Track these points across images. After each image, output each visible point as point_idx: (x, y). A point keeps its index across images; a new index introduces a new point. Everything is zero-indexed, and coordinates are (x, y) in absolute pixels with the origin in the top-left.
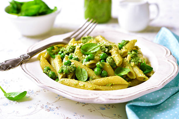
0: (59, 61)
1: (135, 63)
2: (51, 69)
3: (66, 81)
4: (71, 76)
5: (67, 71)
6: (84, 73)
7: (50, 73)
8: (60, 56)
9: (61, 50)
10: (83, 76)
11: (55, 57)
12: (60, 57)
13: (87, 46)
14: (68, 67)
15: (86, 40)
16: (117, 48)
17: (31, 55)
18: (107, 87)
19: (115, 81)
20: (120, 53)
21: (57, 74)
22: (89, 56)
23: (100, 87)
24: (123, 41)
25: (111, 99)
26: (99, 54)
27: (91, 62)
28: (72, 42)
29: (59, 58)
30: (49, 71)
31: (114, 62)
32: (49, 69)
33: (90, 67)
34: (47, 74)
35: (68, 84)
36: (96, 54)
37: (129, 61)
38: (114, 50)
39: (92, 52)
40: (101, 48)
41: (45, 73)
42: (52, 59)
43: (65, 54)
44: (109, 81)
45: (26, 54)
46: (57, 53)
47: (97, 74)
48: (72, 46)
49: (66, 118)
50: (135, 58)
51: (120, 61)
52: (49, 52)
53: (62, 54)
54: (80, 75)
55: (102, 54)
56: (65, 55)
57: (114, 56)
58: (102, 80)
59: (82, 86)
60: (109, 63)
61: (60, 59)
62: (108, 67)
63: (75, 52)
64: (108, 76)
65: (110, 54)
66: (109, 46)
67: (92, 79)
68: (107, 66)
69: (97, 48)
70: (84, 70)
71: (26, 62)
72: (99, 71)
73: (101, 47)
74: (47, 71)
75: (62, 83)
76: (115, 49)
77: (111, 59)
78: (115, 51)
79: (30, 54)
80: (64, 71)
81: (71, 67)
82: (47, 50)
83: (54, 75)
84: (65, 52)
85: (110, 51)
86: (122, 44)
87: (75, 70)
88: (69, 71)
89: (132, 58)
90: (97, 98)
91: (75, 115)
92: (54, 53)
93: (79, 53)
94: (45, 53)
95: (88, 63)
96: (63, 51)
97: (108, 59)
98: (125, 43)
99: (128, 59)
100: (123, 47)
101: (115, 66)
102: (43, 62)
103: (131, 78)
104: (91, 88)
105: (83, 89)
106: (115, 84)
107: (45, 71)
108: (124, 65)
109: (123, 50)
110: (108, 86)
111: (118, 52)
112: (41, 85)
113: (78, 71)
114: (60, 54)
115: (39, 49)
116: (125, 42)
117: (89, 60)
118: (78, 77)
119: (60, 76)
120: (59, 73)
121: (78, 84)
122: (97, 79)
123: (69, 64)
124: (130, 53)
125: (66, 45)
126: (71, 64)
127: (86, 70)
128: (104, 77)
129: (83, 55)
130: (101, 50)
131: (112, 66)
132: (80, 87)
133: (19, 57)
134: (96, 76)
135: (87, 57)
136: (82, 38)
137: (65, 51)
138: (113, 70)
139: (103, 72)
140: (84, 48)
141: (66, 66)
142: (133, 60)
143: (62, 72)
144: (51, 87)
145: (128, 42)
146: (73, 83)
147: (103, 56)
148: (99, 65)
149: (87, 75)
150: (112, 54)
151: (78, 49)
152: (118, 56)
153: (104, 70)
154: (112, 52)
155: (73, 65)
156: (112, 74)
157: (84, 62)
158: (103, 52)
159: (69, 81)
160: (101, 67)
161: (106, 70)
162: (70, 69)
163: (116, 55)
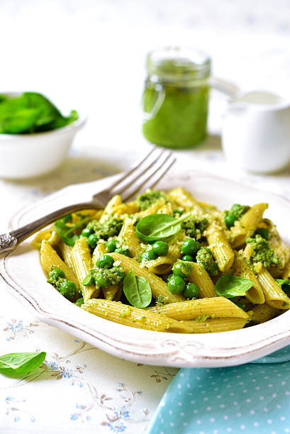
0: (84, 255)
1: (263, 263)
2: (66, 274)
3: (100, 305)
4: (114, 294)
5: (104, 281)
6: (144, 287)
7: (64, 285)
8: (87, 240)
9: (90, 225)
10: (140, 295)
11: (74, 244)
12: (85, 244)
13: (152, 220)
14: (106, 271)
15: (147, 202)
16: (220, 225)
17: (18, 238)
18: (198, 324)
19: (215, 309)
20: (228, 237)
21: (79, 285)
22: (156, 246)
23: (181, 324)
24: (235, 205)
25: (206, 357)
26: (179, 241)
27: (161, 260)
28: (113, 206)
29: (83, 246)
30: (61, 279)
31: (215, 260)
32: (61, 275)
33: (157, 272)
34: (56, 287)
35: (106, 314)
36: (173, 242)
37: (248, 259)
38: (214, 230)
39: (162, 236)
40: (185, 227)
41: (52, 284)
42: (66, 248)
43: (98, 237)
44: (202, 310)
45: (8, 235)
46: (79, 232)
47: (174, 292)
48: (115, 221)
49: (99, 397)
50: (264, 252)
51: (228, 259)
52: (60, 230)
53: (92, 237)
54: (133, 292)
55: (186, 242)
56: (98, 240)
57: (214, 245)
58: (185, 306)
59: (137, 320)
60: (202, 265)
61: (87, 249)
62: (201, 273)
63: (122, 233)
64: (199, 297)
65: (204, 241)
66: (203, 221)
67: (163, 303)
68: (198, 271)
69: (174, 225)
70: (142, 280)
71: (8, 254)
72: (180, 284)
73: (185, 223)
74: (57, 279)
75: (93, 311)
76: (216, 228)
77: (208, 256)
78: (217, 234)
79: (15, 236)
80: (96, 282)
81: (114, 272)
82: (56, 225)
83: (74, 290)
84: (98, 234)
85: (205, 233)
86: (233, 213)
87: (122, 280)
88: (108, 281)
89: (257, 251)
90: (174, 354)
91: (122, 388)
92: (70, 231)
93: (131, 236)
94: (51, 232)
95: (153, 263)
96: (94, 229)
97: (201, 254)
98: (240, 212)
99: (246, 253)
100: (236, 223)
101: (216, 272)
102: (48, 257)
103: (254, 301)
104: (160, 325)
105: (142, 327)
106: (217, 317)
107: (51, 279)
108: (238, 270)
109: (236, 231)
110: (199, 321)
111: (223, 237)
112: (43, 316)
113: (130, 281)
114: (88, 235)
115: (37, 224)
116: (240, 210)
117: (155, 255)
118: (129, 296)
119: (87, 293)
120: (85, 285)
121: (130, 315)
122: (174, 305)
123: (108, 264)
124: (251, 240)
125: (99, 213)
126: (114, 265)
127: (148, 280)
128: (190, 299)
129: (142, 244)
130: (184, 231)
131: (208, 271)
132: (134, 322)
134: (173, 296)
135: (150, 247)
136: (139, 197)
137: (98, 230)
138: (211, 281)
139: (188, 287)
140: (144, 224)
141: (101, 270)
142: (258, 256)
143: (93, 282)
144: (67, 323)
145: (246, 209)
146: (119, 313)
147: (190, 245)
148: (180, 270)
149: (151, 293)
150: (210, 240)
151: (129, 226)
152: (223, 246)
153: (192, 283)
154: (208, 235)
155: (119, 267)
156: (210, 291)
157: (143, 260)
158: (188, 237)
159: (109, 307)
160: (185, 274)
161: (196, 283)
162: (110, 277)
163: (219, 243)
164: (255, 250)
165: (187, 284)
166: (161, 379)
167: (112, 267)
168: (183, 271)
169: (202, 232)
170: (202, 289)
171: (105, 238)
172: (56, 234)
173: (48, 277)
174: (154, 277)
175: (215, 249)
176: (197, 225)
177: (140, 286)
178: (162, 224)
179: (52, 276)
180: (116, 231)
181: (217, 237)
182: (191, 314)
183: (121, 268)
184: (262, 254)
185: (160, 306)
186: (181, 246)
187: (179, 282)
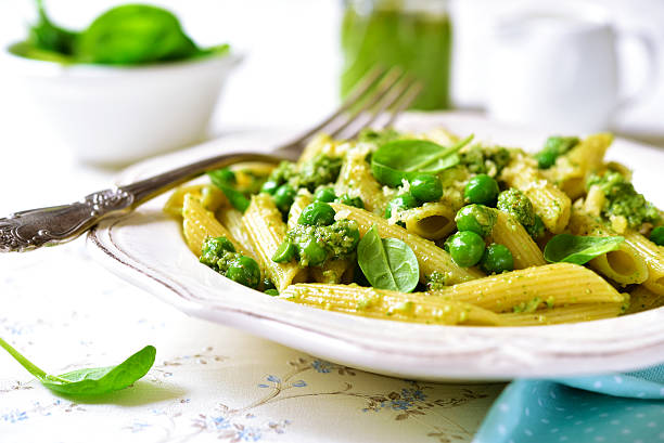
0: (271, 218)
1: (627, 218)
3: (316, 292)
4: (339, 275)
5: (317, 249)
6: (401, 258)
7: (235, 264)
8: (275, 198)
9: (276, 172)
10: (393, 273)
12: (272, 204)
13: (398, 152)
14: (322, 230)
17: (136, 196)
18: (521, 316)
19: (555, 285)
20: (552, 179)
22: (417, 182)
23: (492, 316)
25: (560, 355)
26: (462, 181)
27: (429, 209)
29: (267, 205)
30: (227, 254)
31: (535, 211)
32: (228, 247)
33: (423, 232)
34: (217, 270)
36: (447, 182)
37: (597, 212)
38: (522, 165)
40: (465, 162)
41: (211, 266)
43: (296, 187)
44: (529, 289)
45: (115, 191)
47: (462, 263)
48: (326, 158)
50: (626, 200)
51: (563, 207)
53: (282, 191)
54: (378, 270)
55: (472, 183)
56: (294, 193)
57: (529, 187)
58: (490, 285)
59: (395, 311)
60: (513, 214)
61: (275, 211)
62: (514, 227)
63: (345, 174)
64: (510, 269)
66: (499, 152)
67: (443, 284)
68: (508, 223)
69: (444, 158)
70: (396, 244)
71: (117, 222)
72: (477, 243)
73: (464, 155)
74: (220, 255)
75: (296, 299)
76: (527, 163)
78: (531, 171)
79: (131, 192)
80: (302, 253)
81: (337, 231)
83: (256, 273)
84: (293, 183)
85: (506, 173)
87: (354, 249)
88: (327, 249)
89: (611, 198)
93: (363, 177)
94: (200, 192)
95: (416, 214)
96: (286, 176)
97: (505, 198)
98: (562, 148)
99: (590, 205)
100: (561, 161)
101: (541, 230)
102: (198, 221)
104: (446, 314)
106: (559, 302)
107: (207, 256)
108: (582, 229)
109: (564, 169)
110: (523, 311)
113: (371, 249)
114: (273, 191)
116: (561, 144)
117: (417, 200)
118: (371, 275)
119: (283, 276)
120: (278, 262)
121: (379, 302)
122: (467, 284)
123: (324, 217)
124: (597, 178)
126: (336, 218)
127: (408, 244)
128: (499, 273)
129: (385, 188)
130: (464, 166)
131: (527, 228)
132: (390, 314)
133: (83, 201)
134: (462, 270)
137: (292, 175)
138: (534, 243)
139: (491, 250)
140: (386, 157)
141: (310, 229)
142: (615, 207)
143: (293, 256)
144: (249, 313)
145: (573, 144)
146: (354, 302)
147: (481, 185)
148: (472, 218)
149: (417, 266)
151: (357, 162)
152: (548, 187)
153: (498, 243)
154: (512, 178)
155: (346, 220)
156: (537, 261)
157: (394, 213)
158: (474, 175)
159: (332, 292)
160: (482, 226)
161: (505, 245)
162: (330, 240)
163: (538, 183)
164: (608, 197)
165: (488, 244)
166: (449, 438)
167: (333, 222)
170: (518, 258)
171: (311, 187)
172: (212, 192)
174: (419, 239)
175: (532, 194)
177: (392, 255)
178: (419, 158)
179: (209, 249)
180: (330, 176)
181: (533, 175)
182: (505, 298)
183: (351, 222)
184: (623, 204)
185: (439, 288)
186: (464, 190)
187: (473, 239)
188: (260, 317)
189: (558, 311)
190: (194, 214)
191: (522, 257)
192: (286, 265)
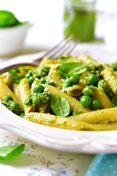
0: (26, 88)
2: (14, 99)
3: (36, 116)
4: (45, 109)
5: (38, 101)
6: (64, 104)
7: (12, 104)
8: (28, 80)
9: (30, 72)
10: (62, 109)
11: (20, 82)
12: (27, 82)
13: (68, 66)
14: (39, 94)
16: (111, 68)
18: (102, 126)
19: (114, 115)
21: (22, 106)
22: (71, 78)
23: (91, 126)
26: (86, 77)
27: (75, 87)
29: (25, 83)
30: (10, 101)
31: (110, 87)
32: (10, 99)
33: (72, 95)
34: (7, 106)
35: (39, 122)
36: (82, 77)
39: (74, 74)
40: (89, 69)
41: (5, 105)
42: (15, 85)
43: (35, 77)
44: (105, 116)
48: (45, 68)
52: (11, 74)
53: (31, 78)
54: (57, 108)
55: (90, 77)
56: (34, 79)
57: (108, 78)
58: (93, 115)
59: (61, 124)
60: (102, 89)
61: (28, 85)
62: (102, 94)
63: (50, 74)
64: (101, 108)
65: (101, 77)
66: (100, 66)
67: (78, 113)
68: (100, 93)
69: (82, 69)
70: (63, 99)
72: (89, 100)
73: (89, 67)
74: (8, 101)
75: (30, 119)
76: (108, 69)
77: (105, 83)
78: (110, 72)
80: (33, 102)
81: (44, 95)
82: (9, 73)
83: (18, 108)
84: (34, 75)
85: (102, 73)
87: (50, 100)
88: (41, 101)
92: (18, 77)
93: (56, 75)
94: (6, 77)
95: (71, 88)
97: (101, 83)
101: (111, 94)
102: (2, 89)
104: (76, 126)
105: (64, 128)
106: (115, 120)
107: (4, 102)
110: (103, 123)
111: (113, 74)
113: (55, 100)
114: (28, 77)
117: (71, 84)
118: (55, 110)
119: (27, 109)
120: (25, 104)
121: (55, 121)
122: (85, 114)
123: (41, 90)
126: (44, 90)
127: (67, 99)
128: (96, 110)
129: (62, 79)
130: (89, 71)
131: (106, 93)
132: (59, 125)
134: (84, 109)
135: (68, 79)
137: (34, 73)
138: (108, 99)
139: (94, 102)
140: (64, 68)
141: (36, 94)
143: (30, 103)
144: (12, 126)
146: (48, 120)
147: (93, 78)
148: (88, 91)
149: (69, 107)
150: (105, 76)
151: (54, 69)
152: (114, 79)
153: (96, 100)
154: (104, 74)
155: (47, 91)
156: (108, 105)
157: (63, 88)
158: (91, 74)
159: (41, 116)
160: (91, 94)
161: (99, 100)
162: (42, 98)
163: (111, 77)
165: (93, 100)
167: (43, 92)
168: (90, 91)
169: (100, 73)
170: (103, 104)
171: (39, 78)
172: (9, 78)
173: (2, 100)
174: (71, 97)
175: (109, 81)
176: (96, 69)
177: (62, 103)
178: (75, 68)
179: (4, 100)
180: (46, 74)
181: (110, 74)
182: (97, 119)
183: (49, 92)
185: (76, 115)
186: (87, 80)
187: (87, 99)
188: (15, 127)
189: (114, 124)
190: (2, 87)
191: (104, 104)
192: (28, 106)
